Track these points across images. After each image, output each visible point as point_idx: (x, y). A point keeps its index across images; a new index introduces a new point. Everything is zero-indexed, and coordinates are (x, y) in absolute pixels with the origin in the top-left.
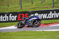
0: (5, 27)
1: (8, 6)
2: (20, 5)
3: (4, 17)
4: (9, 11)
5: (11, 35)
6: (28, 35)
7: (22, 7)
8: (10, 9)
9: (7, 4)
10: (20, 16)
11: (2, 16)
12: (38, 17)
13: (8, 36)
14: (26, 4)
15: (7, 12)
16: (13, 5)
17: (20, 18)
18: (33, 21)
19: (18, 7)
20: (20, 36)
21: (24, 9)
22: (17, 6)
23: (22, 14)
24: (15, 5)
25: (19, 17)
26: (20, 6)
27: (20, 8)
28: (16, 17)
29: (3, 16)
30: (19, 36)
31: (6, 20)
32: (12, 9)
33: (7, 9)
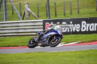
12: (57, 32)
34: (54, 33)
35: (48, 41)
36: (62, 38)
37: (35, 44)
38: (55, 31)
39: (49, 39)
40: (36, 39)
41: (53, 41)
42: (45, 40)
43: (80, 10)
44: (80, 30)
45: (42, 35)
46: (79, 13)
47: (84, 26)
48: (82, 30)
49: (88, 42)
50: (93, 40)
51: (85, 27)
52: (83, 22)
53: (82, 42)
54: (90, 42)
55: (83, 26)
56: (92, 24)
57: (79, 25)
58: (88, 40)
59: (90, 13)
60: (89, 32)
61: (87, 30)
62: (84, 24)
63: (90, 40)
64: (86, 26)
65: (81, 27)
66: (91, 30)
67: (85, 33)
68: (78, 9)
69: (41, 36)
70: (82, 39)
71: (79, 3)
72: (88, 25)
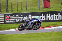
0: (58, 26)
3: (57, 16)
9: (60, 2)
11: (55, 14)
12: (38, 20)
15: (60, 10)
18: (33, 23)
31: (59, 19)
33: (61, 7)
35: (32, 26)
36: (41, 24)
39: (32, 24)
40: (24, 25)
42: (30, 25)
43: (27, 8)
52: (29, 15)
55: (29, 18)
57: (27, 17)
59: (34, 10)
62: (30, 16)
71: (27, 3)
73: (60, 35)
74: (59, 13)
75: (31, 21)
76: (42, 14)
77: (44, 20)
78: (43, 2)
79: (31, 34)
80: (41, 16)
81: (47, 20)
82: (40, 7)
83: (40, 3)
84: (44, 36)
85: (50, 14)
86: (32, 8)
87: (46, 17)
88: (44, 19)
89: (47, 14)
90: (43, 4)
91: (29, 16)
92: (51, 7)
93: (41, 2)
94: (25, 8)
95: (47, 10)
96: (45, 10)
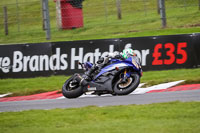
1: (120, 17)
2: (159, 12)
4: (123, 35)
5: (127, 117)
6: (185, 117)
7: (168, 21)
8: (124, 25)
9: (115, 9)
10: (160, 50)
11: (97, 50)
12: (130, 63)
13: (118, 121)
14: (180, 11)
15: (114, 36)
16: (137, 14)
17: (159, 58)
18: (113, 73)
19: (153, 21)
20: (160, 118)
21: (174, 28)
22: (150, 18)
23: (167, 46)
24: (143, 14)
25: (157, 54)
26: (161, 16)
27: (160, 22)
28: (148, 56)
29: (102, 51)
30: (156, 118)
32: (132, 28)
33: (117, 27)
34: (123, 65)
35: (110, 82)
37: (79, 88)
38: (124, 61)
39: (112, 77)
40: (82, 78)
41: (123, 83)
42: (104, 79)
43: (10, 28)
44: (11, 70)
45: (97, 68)
46: (7, 34)
47: (19, 61)
48: (15, 70)
49: (27, 95)
50: (36, 89)
51: (21, 63)
52: (16, 53)
53: (15, 95)
54: (32, 94)
55: (16, 61)
56: (35, 57)
57: (7, 59)
58: (26, 90)
59: (31, 35)
60: (29, 74)
61: (25, 70)
62: (18, 57)
63: (31, 90)
64: (22, 61)
65: (12, 63)
66: (32, 69)
67: (21, 75)
68: (7, 26)
69: (93, 71)
70: (15, 88)
71: (8, 13)
72: (26, 59)
73: (117, 118)
74: (112, 47)
75: (105, 65)
76: (58, 50)
77: (64, 68)
78: (59, 12)
79: (21, 113)
80: (54, 56)
81: (73, 67)
82: (49, 25)
83: (51, 14)
84: (65, 120)
85: (81, 50)
86: (23, 28)
87: (68, 60)
88: (62, 64)
89: (73, 50)
90: (60, 16)
91: (15, 57)
92: (85, 25)
93: (55, 10)
94: (3, 30)
95: (72, 37)
96: (68, 36)
